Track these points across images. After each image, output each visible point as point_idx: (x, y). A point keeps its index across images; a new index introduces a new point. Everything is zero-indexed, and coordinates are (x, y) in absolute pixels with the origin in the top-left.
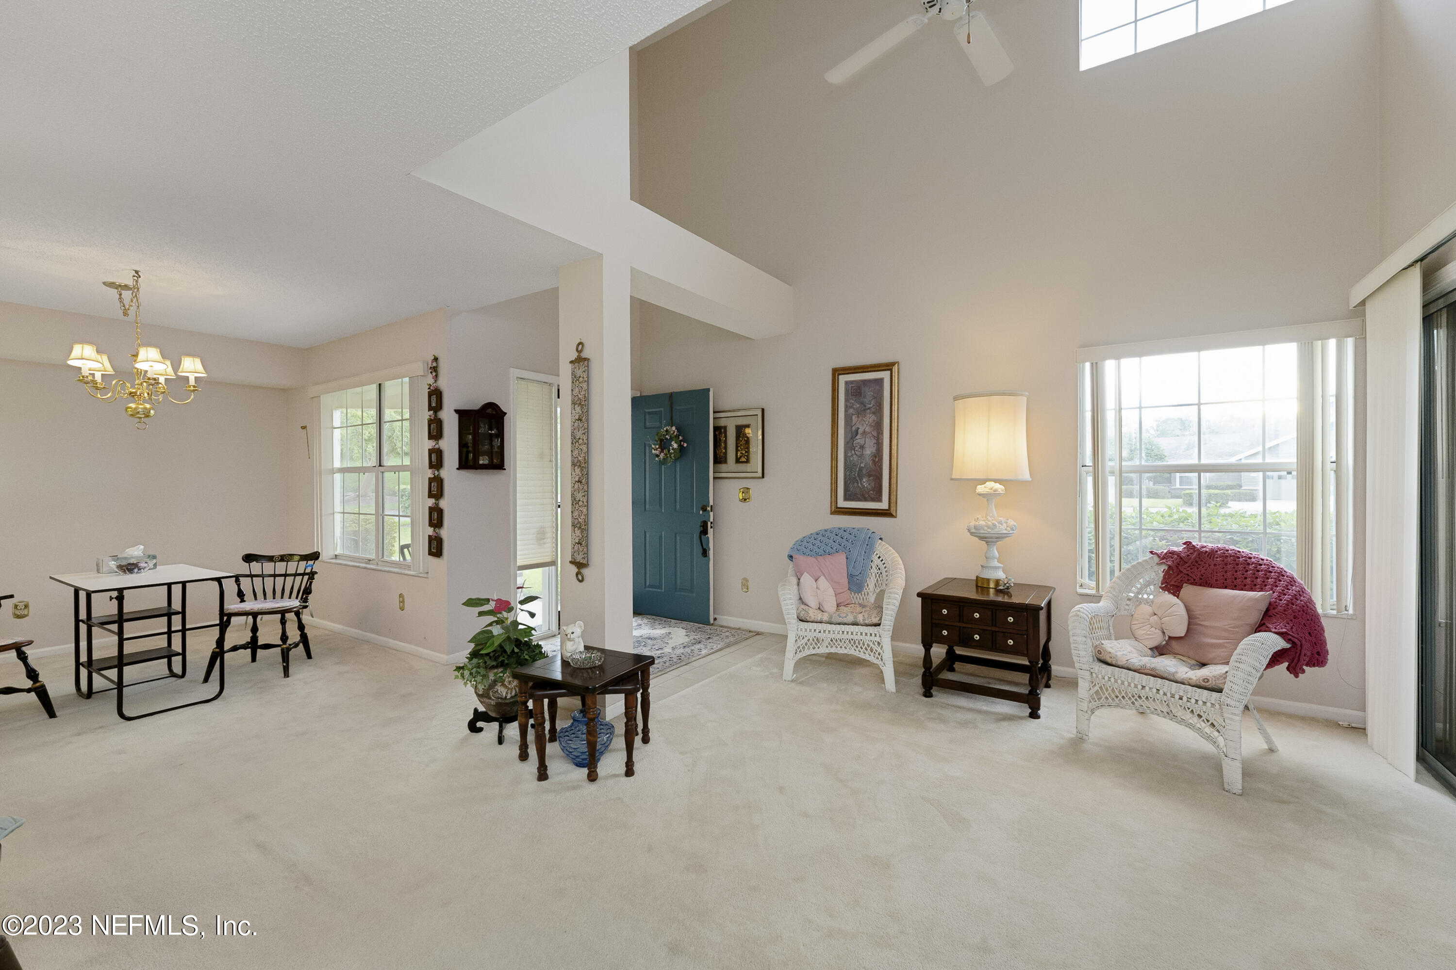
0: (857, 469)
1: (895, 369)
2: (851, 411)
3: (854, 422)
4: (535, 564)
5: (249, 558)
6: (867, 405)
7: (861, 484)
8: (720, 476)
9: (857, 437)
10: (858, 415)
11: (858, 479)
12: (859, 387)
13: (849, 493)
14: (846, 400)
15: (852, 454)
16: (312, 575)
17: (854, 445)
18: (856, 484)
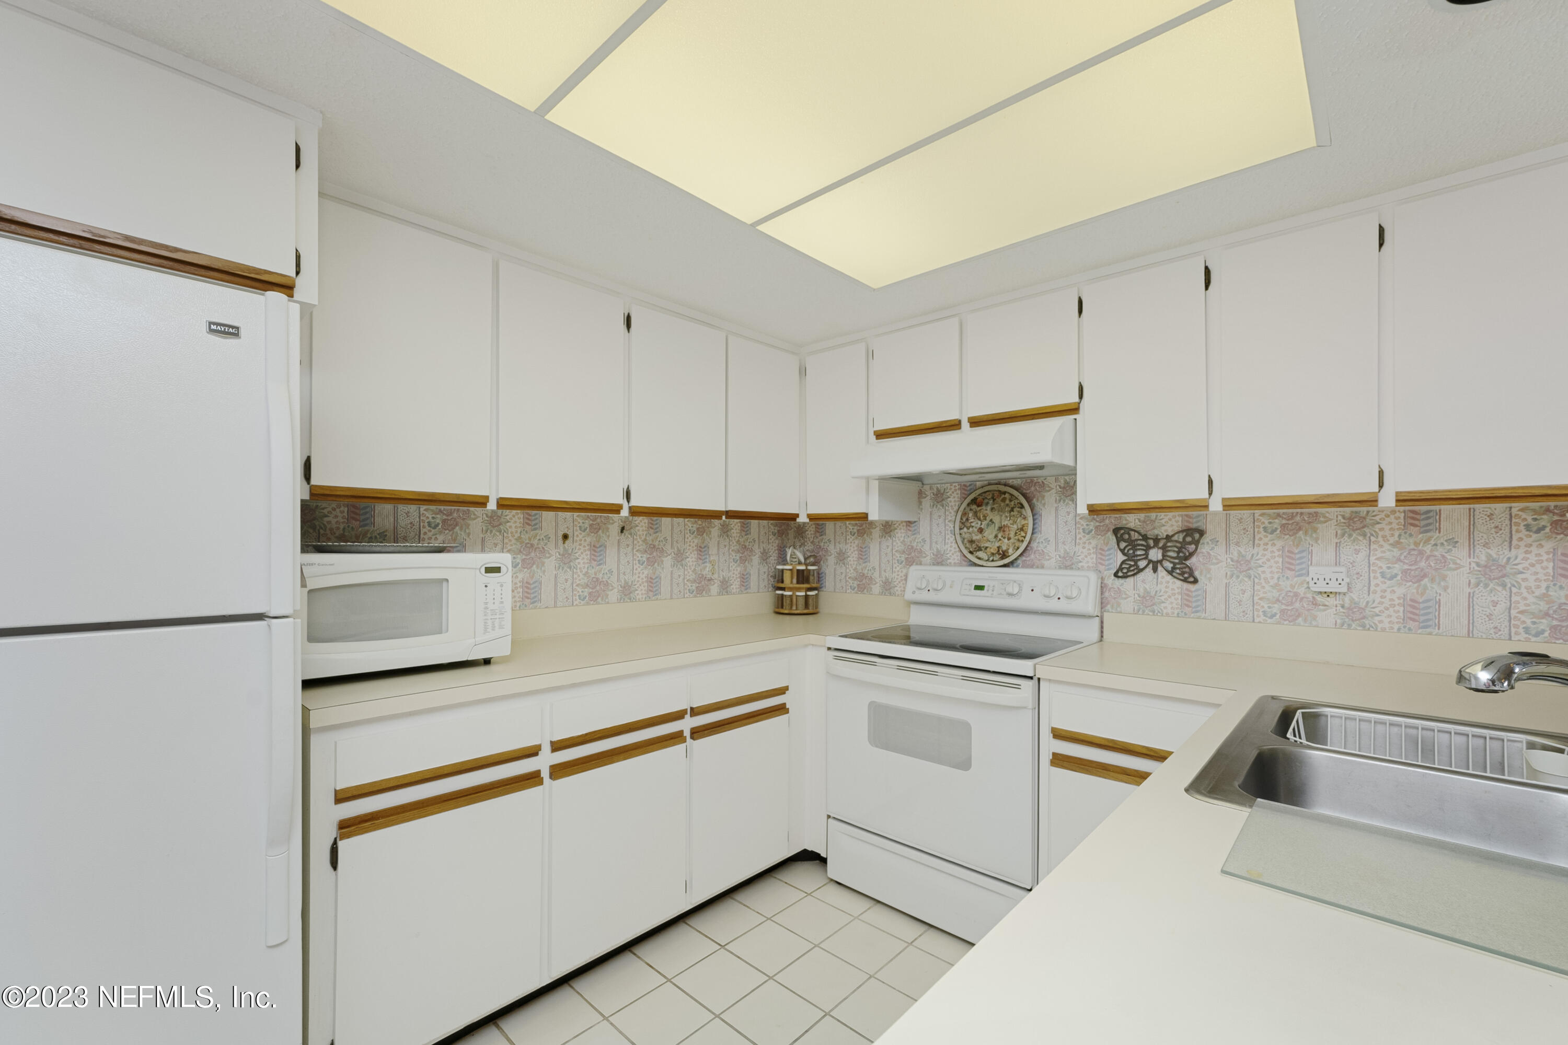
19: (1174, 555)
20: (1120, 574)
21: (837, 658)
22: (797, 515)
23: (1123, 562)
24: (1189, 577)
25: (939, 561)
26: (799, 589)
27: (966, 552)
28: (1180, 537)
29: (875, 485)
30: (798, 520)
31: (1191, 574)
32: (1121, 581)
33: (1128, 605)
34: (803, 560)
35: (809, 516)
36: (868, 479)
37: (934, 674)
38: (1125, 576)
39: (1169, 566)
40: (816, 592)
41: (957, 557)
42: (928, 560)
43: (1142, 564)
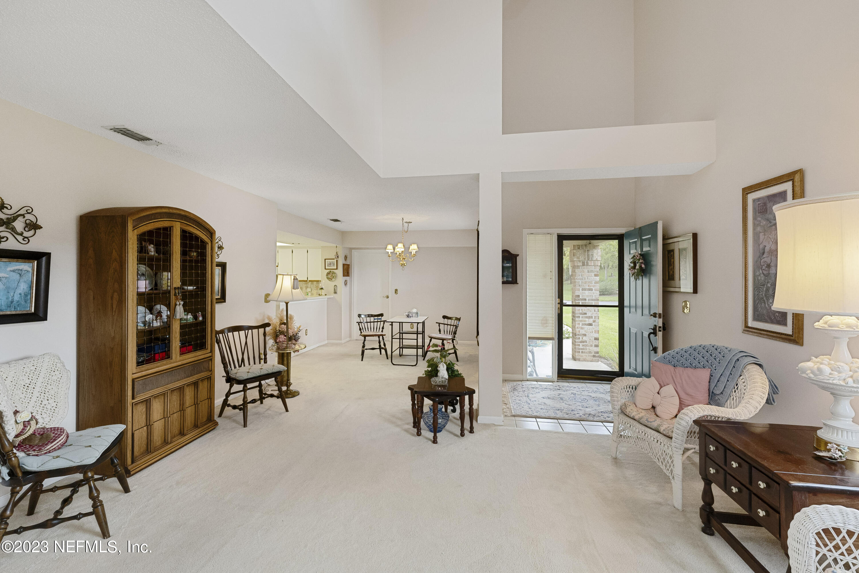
0: (765, 289)
1: (797, 178)
2: (759, 229)
3: (761, 240)
4: (545, 338)
5: (444, 317)
6: (772, 221)
7: (768, 305)
8: (677, 291)
9: (764, 256)
10: (765, 231)
11: (765, 298)
12: (765, 204)
13: (758, 313)
14: (755, 218)
15: (760, 273)
16: (456, 327)
17: (762, 264)
18: (763, 304)
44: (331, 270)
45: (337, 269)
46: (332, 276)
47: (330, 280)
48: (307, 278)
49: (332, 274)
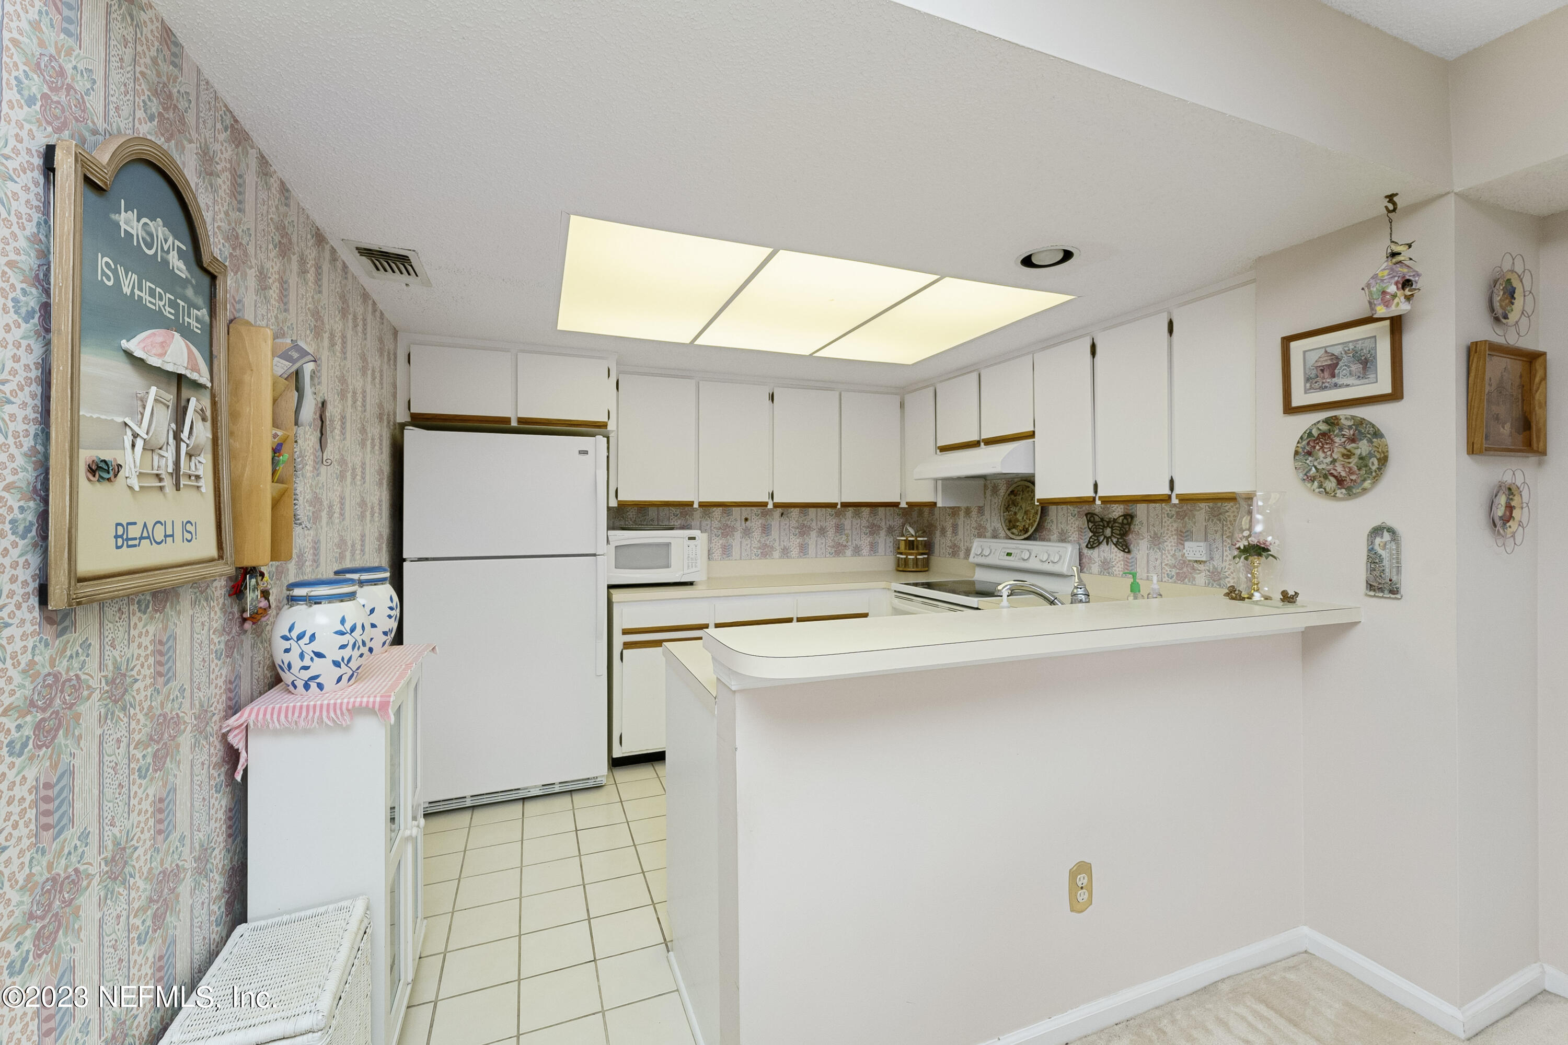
19: (1118, 532)
20: (1089, 546)
21: (897, 597)
22: (899, 503)
23: (1091, 538)
24: (1125, 548)
25: (995, 536)
26: (911, 554)
27: (1005, 529)
28: (1120, 520)
29: (940, 483)
30: (900, 506)
31: (1127, 547)
32: (1091, 551)
33: (1095, 568)
34: (914, 534)
35: (907, 503)
36: (936, 480)
37: (936, 606)
38: (1092, 548)
39: (1115, 540)
40: (926, 556)
41: (1002, 534)
42: (988, 534)
43: (1102, 538)
44: (1341, 413)
45: (1396, 394)
46: (1348, 455)
47: (1331, 484)
48: (1172, 482)
49: (1353, 440)
